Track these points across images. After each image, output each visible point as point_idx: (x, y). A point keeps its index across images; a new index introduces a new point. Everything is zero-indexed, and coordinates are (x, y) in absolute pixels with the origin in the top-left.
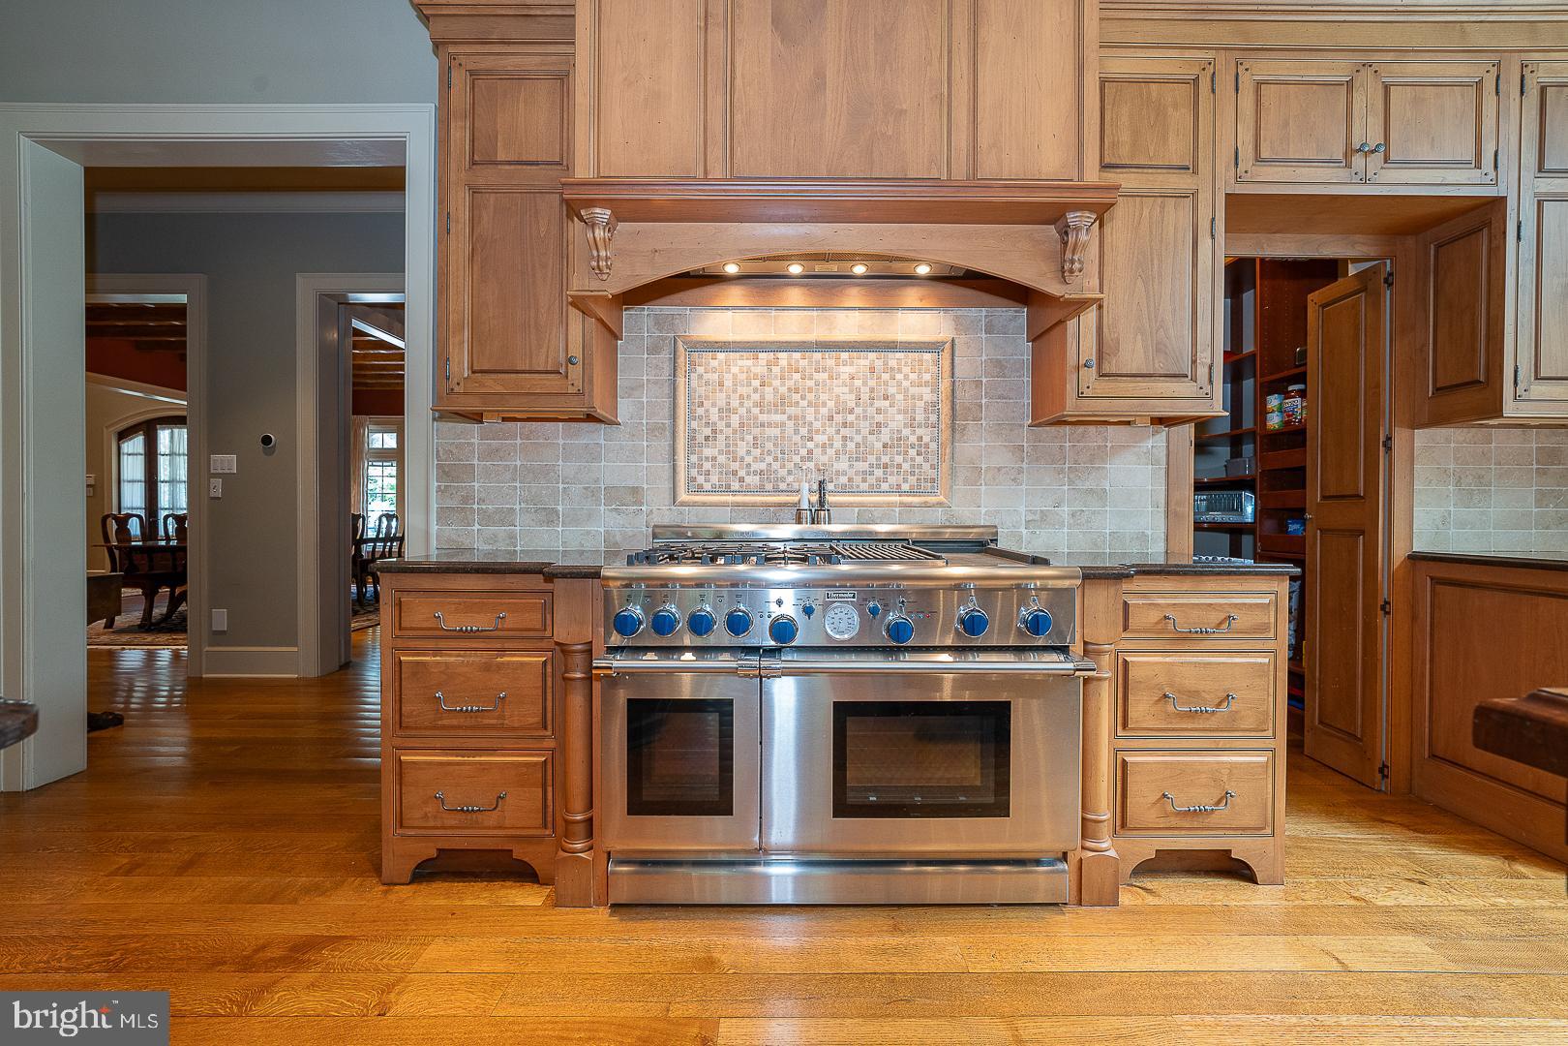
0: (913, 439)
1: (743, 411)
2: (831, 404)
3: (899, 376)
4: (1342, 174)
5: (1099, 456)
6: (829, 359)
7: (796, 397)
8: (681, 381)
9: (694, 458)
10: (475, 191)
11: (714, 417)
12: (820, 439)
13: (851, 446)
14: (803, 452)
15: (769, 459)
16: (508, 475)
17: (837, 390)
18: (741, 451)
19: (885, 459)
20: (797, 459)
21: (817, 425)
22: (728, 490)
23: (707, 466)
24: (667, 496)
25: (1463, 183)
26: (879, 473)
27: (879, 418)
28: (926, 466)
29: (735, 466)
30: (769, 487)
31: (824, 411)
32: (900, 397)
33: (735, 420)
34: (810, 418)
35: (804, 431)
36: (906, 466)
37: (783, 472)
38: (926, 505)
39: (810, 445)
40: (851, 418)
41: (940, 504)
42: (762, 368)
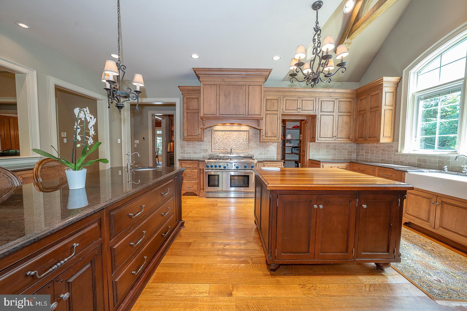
0: (243, 143)
1: (221, 139)
2: (233, 139)
3: (242, 135)
4: (296, 112)
5: (268, 146)
6: (232, 132)
7: (228, 138)
8: (213, 135)
9: (214, 145)
10: (187, 113)
11: (217, 140)
12: (231, 143)
13: (235, 144)
14: (229, 145)
15: (224, 146)
16: (190, 148)
17: (233, 137)
18: (221, 144)
19: (240, 146)
20: (228, 146)
21: (231, 141)
22: (219, 150)
23: (216, 146)
24: (211, 150)
25: (311, 113)
26: (239, 148)
27: (239, 140)
28: (245, 147)
29: (220, 147)
30: (224, 149)
31: (232, 139)
32: (242, 137)
33: (220, 141)
34: (230, 140)
35: (229, 142)
36: (242, 147)
37: (226, 147)
38: (245, 152)
39: (230, 144)
40: (235, 140)
41: (247, 152)
42: (223, 134)
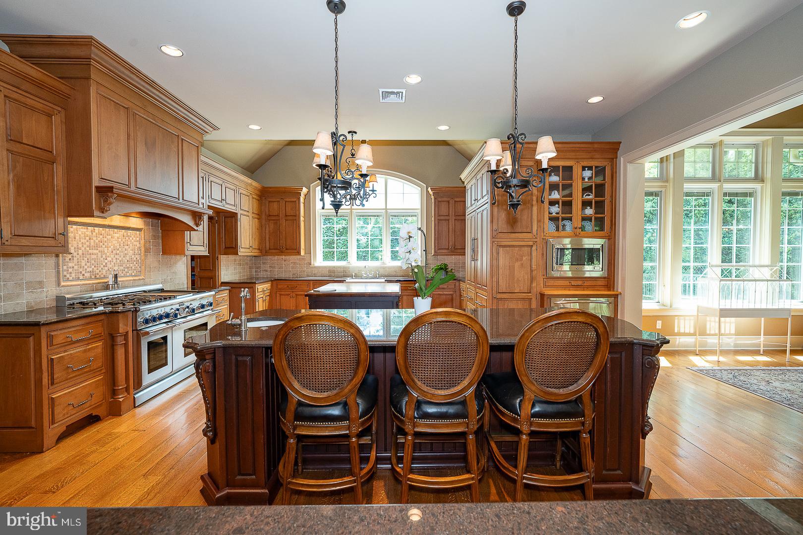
0: (135, 258)
1: (83, 248)
2: (112, 247)
3: (131, 238)
4: (220, 204)
5: (175, 263)
6: (111, 231)
7: (101, 244)
9: (65, 268)
12: (109, 259)
14: (104, 264)
15: (93, 267)
17: (114, 242)
18: (83, 264)
19: (128, 265)
20: (102, 266)
21: (108, 254)
22: (78, 279)
23: (70, 270)
24: (56, 283)
26: (126, 270)
27: (126, 252)
28: (138, 267)
29: (81, 270)
30: (93, 277)
31: (110, 249)
32: (131, 245)
33: (80, 252)
34: (106, 251)
35: (104, 256)
36: (133, 267)
37: (97, 271)
38: (140, 279)
39: (106, 261)
40: (118, 252)
41: (143, 279)
42: (89, 233)
